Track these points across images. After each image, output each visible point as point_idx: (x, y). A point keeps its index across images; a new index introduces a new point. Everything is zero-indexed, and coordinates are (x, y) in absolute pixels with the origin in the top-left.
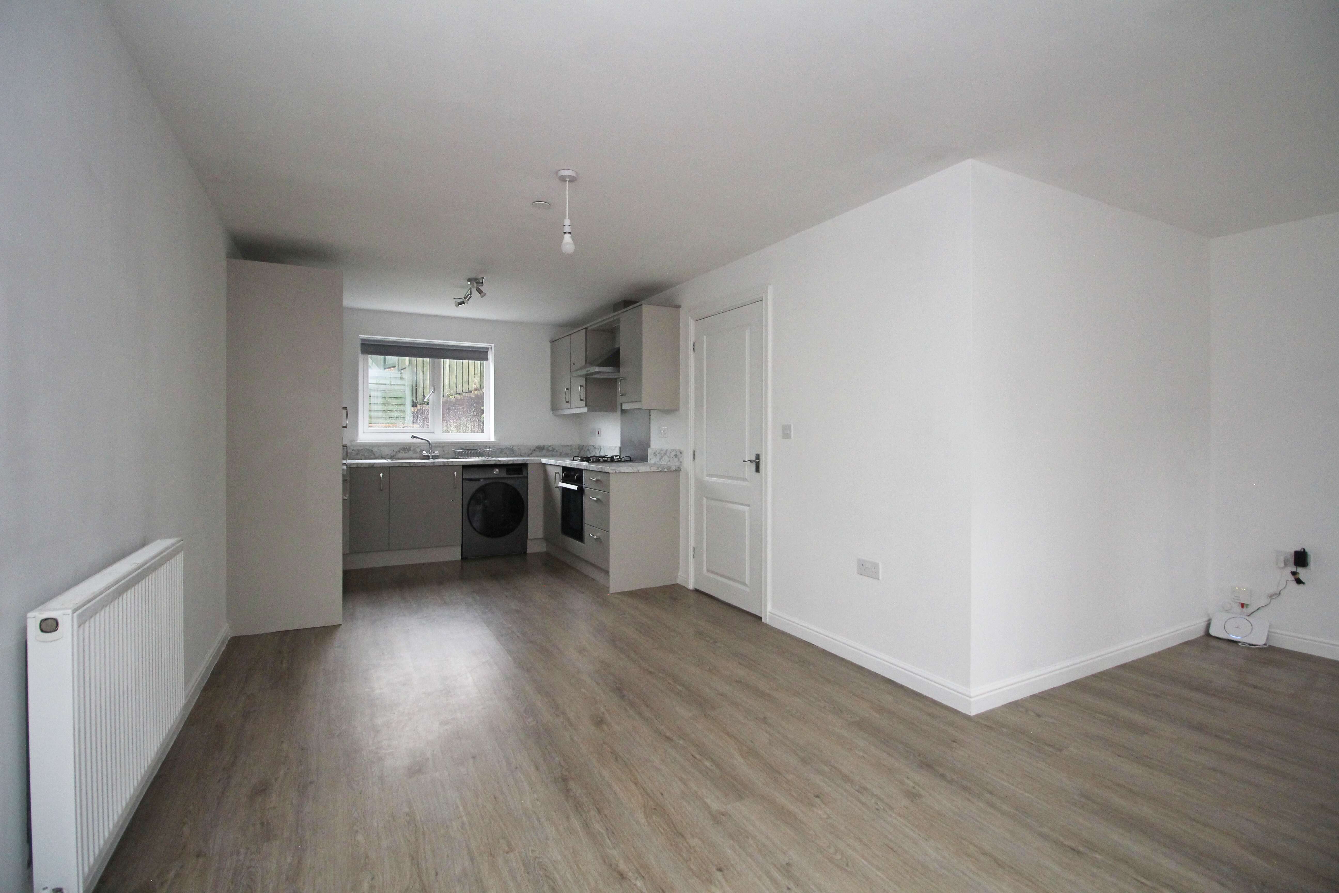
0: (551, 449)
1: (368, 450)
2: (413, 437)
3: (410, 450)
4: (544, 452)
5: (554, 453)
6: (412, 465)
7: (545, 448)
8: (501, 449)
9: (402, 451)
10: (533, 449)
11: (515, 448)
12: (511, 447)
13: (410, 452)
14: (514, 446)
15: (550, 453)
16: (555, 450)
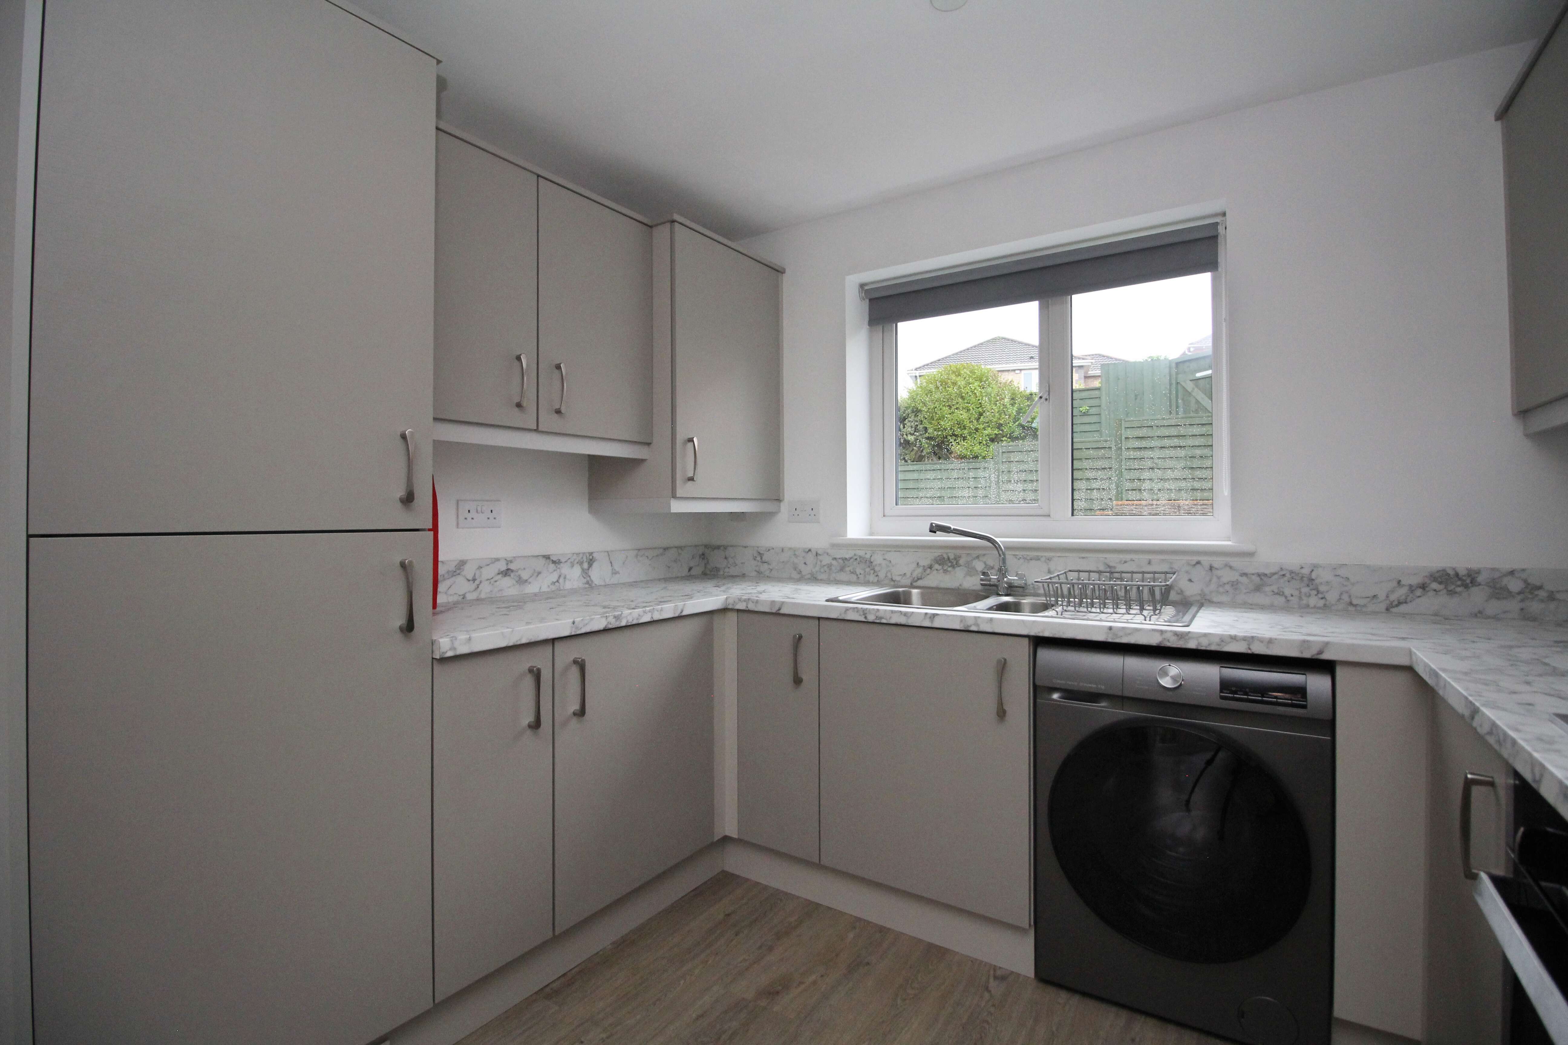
0: (1515, 585)
1: (862, 560)
2: (934, 529)
3: (958, 565)
4: (1477, 596)
5: (1535, 607)
6: (871, 618)
7: (1480, 579)
8: (1259, 575)
9: (937, 566)
10: (1415, 581)
11: (1323, 576)
12: (1306, 571)
13: (957, 569)
14: (1314, 567)
15: (1513, 605)
16: (1542, 594)
